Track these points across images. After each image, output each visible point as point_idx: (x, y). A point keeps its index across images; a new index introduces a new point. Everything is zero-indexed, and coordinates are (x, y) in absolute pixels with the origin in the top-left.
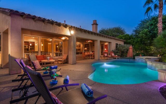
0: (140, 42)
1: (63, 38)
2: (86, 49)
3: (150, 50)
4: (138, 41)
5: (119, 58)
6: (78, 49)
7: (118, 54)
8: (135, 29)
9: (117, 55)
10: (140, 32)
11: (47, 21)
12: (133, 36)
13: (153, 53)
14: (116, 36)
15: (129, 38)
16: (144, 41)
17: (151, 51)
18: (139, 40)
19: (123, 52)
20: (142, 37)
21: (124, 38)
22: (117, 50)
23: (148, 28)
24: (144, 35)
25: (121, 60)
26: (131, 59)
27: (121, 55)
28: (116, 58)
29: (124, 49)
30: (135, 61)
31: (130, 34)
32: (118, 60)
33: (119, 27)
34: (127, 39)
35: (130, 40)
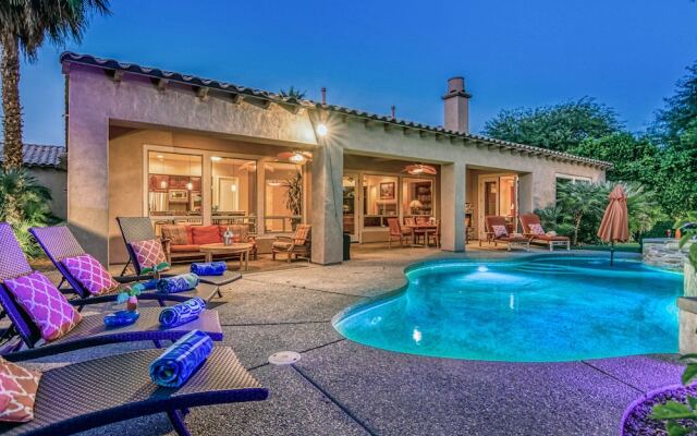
0: (689, 170)
1: (298, 158)
2: (416, 203)
4: (679, 166)
5: (564, 248)
6: (387, 205)
7: (561, 226)
8: (669, 109)
9: (552, 233)
11: (208, 88)
12: (655, 143)
14: (567, 145)
15: (635, 151)
21: (604, 154)
22: (559, 209)
25: (573, 255)
26: (617, 254)
28: (546, 246)
29: (590, 201)
30: (641, 258)
31: (638, 133)
32: (560, 255)
33: (585, 101)
34: (622, 156)
35: (638, 163)
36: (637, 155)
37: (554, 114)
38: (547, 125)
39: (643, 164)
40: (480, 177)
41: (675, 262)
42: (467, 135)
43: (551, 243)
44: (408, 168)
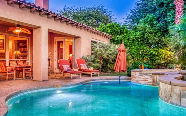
0: (140, 40)
3: (157, 56)
4: (136, 39)
5: (97, 75)
7: (95, 65)
8: (131, 14)
9: (91, 69)
10: (141, 20)
13: (163, 63)
15: (121, 31)
16: (147, 37)
17: (161, 58)
18: (138, 34)
19: (106, 61)
20: (144, 29)
21: (109, 31)
22: (94, 56)
23: (154, 13)
24: (147, 25)
25: (102, 79)
26: (122, 77)
27: (103, 67)
28: (89, 75)
29: (107, 52)
30: (130, 79)
31: (122, 23)
32: (96, 80)
33: (100, 7)
34: (116, 33)
35: (122, 36)
36: (121, 33)
37: (88, 11)
38: (85, 17)
39: (124, 37)
40: (55, 38)
41: (146, 81)
42: (49, 11)
43: (91, 73)
44: (11, 29)
